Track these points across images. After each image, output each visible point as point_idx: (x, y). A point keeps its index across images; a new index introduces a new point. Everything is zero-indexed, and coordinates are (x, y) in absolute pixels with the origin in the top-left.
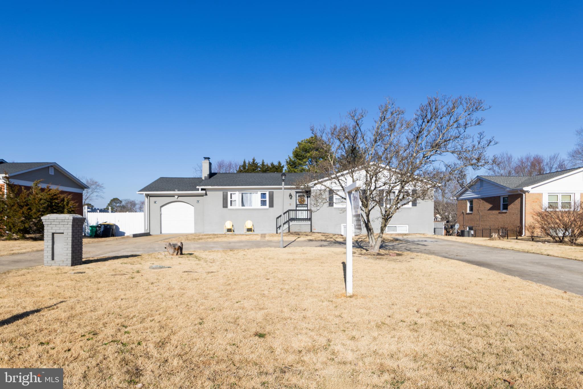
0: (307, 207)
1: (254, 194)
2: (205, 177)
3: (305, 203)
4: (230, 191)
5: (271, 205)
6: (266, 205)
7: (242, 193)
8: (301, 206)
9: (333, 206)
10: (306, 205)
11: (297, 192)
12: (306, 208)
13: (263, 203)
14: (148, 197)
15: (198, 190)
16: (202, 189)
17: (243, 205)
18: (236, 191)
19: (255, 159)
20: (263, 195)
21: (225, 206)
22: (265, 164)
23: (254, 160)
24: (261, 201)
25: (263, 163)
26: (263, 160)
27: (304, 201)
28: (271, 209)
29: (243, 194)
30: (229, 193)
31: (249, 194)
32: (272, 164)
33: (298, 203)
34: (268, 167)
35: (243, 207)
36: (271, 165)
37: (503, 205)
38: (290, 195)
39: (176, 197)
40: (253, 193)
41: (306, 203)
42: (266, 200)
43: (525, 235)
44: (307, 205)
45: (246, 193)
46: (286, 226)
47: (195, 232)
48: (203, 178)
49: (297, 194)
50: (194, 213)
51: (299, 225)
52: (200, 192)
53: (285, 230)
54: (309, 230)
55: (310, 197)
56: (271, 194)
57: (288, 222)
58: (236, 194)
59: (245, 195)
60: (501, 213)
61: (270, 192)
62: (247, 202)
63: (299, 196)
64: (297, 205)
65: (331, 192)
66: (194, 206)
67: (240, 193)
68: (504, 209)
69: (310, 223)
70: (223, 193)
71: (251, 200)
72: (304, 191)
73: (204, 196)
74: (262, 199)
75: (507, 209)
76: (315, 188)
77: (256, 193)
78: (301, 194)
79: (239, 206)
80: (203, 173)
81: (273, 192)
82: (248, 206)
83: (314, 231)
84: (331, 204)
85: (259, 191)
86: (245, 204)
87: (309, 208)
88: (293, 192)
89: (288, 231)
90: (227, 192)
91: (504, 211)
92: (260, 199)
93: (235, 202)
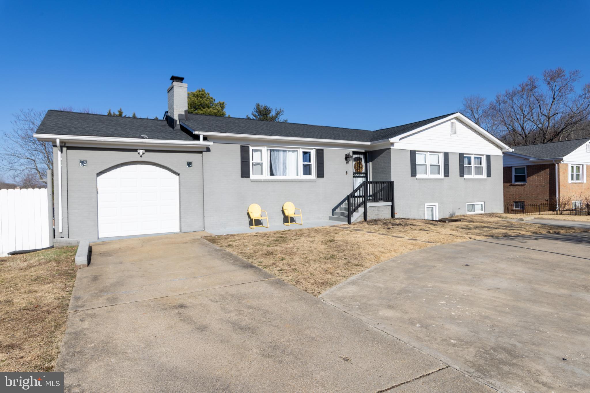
0: (367, 177)
1: (291, 153)
2: (180, 115)
4: (253, 145)
5: (320, 174)
6: (310, 174)
7: (271, 150)
8: (358, 175)
10: (364, 173)
11: (354, 153)
13: (307, 170)
14: (64, 149)
15: (197, 138)
16: (205, 138)
17: (272, 174)
18: (263, 146)
20: (306, 156)
21: (245, 173)
24: (303, 164)
27: (362, 167)
28: (321, 179)
30: (251, 148)
31: (282, 153)
33: (354, 171)
35: (272, 178)
38: (347, 157)
39: (141, 152)
40: (289, 151)
42: (310, 165)
44: (366, 173)
45: (277, 151)
46: (361, 210)
47: (180, 229)
48: (176, 117)
49: (354, 156)
50: (180, 189)
51: (377, 208)
52: (201, 142)
53: (359, 217)
54: (389, 216)
55: (371, 160)
56: (320, 154)
57: (364, 204)
58: (261, 151)
59: (274, 154)
60: (511, 185)
61: (318, 150)
62: (279, 168)
63: (355, 159)
64: (354, 173)
65: (413, 153)
66: (179, 175)
67: (267, 150)
68: (516, 181)
69: (390, 203)
70: (242, 147)
71: (285, 164)
72: (363, 151)
73: (204, 153)
74: (304, 162)
75: (524, 180)
76: (396, 146)
77: (293, 151)
78: (358, 156)
79: (266, 175)
80: (175, 107)
81: (322, 150)
82: (280, 175)
83: (396, 216)
84: (413, 173)
85: (299, 148)
86: (276, 170)
87: (370, 179)
88: (350, 151)
89: (363, 219)
90: (248, 147)
91: (518, 183)
92: (301, 163)
93: (259, 166)
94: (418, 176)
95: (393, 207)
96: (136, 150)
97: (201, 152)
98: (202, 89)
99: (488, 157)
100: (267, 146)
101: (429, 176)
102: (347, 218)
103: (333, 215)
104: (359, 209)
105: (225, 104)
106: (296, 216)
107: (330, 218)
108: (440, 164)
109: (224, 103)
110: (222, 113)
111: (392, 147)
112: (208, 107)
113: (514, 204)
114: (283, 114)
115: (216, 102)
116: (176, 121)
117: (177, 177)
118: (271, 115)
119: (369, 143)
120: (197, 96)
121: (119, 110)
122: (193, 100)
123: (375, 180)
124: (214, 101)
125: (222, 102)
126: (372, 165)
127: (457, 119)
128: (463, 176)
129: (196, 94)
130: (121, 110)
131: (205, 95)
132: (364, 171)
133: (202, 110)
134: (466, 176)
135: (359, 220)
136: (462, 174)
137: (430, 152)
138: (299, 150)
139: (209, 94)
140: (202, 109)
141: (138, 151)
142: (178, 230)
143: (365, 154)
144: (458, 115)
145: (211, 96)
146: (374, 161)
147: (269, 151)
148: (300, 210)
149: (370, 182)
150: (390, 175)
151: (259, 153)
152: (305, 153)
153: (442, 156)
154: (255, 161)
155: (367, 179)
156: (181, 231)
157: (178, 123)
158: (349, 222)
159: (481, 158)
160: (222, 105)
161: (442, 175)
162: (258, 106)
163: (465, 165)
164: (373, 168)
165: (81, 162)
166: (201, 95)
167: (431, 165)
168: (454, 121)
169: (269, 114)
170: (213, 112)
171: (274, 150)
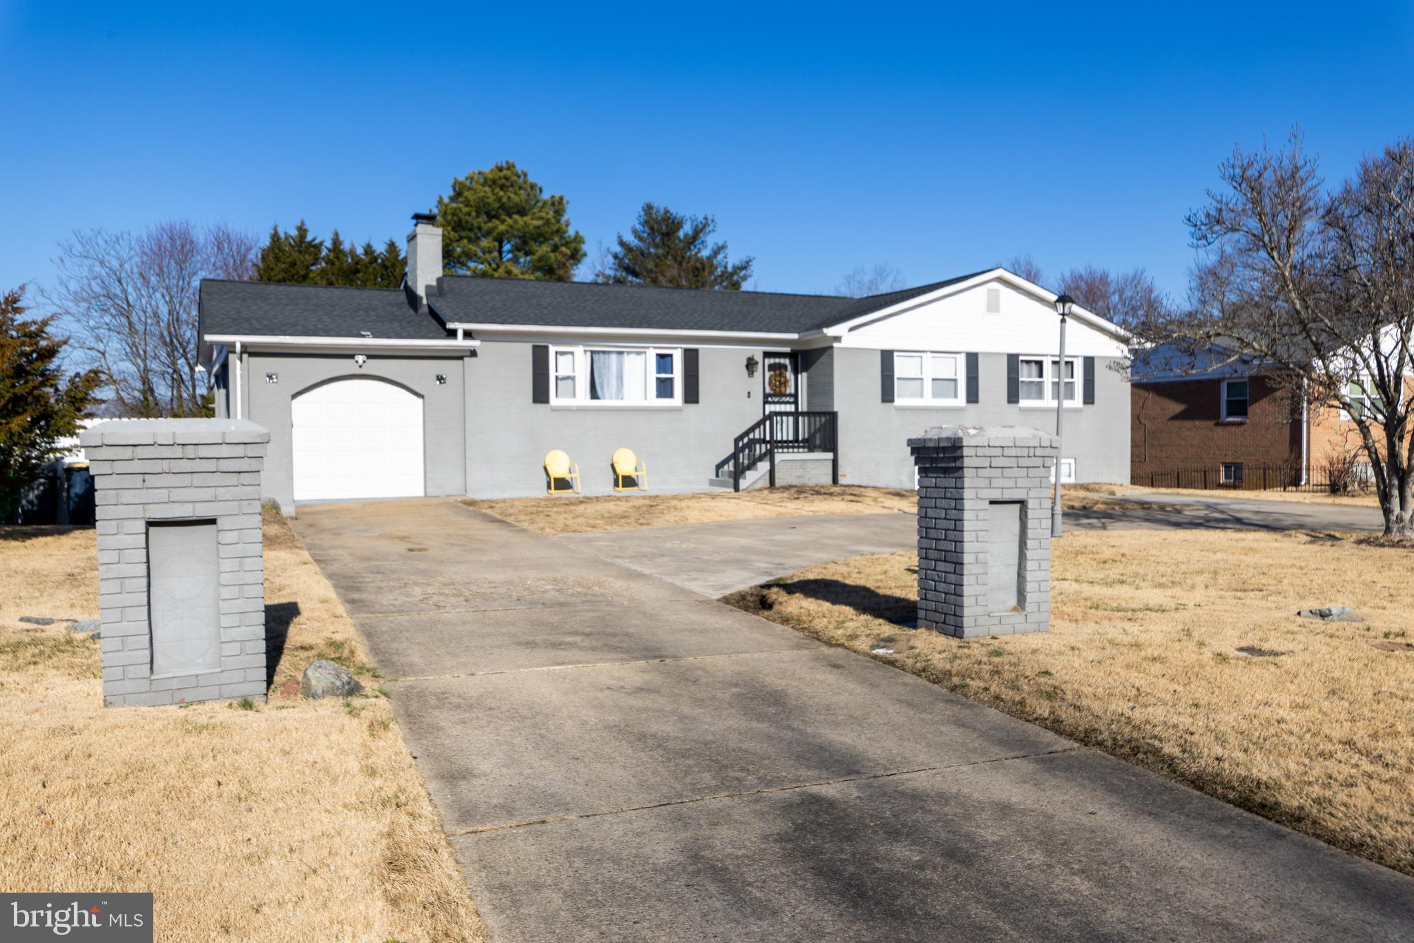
0: (796, 403)
1: (633, 356)
3: (788, 392)
4: (554, 344)
5: (692, 395)
6: (671, 396)
7: (593, 352)
8: (776, 399)
9: (892, 401)
10: (790, 395)
11: (767, 355)
12: (791, 408)
13: (664, 388)
14: (246, 355)
15: (452, 334)
16: (468, 334)
17: (594, 395)
18: (575, 345)
19: (307, 226)
20: (664, 361)
21: (540, 394)
22: (346, 246)
23: (302, 231)
24: (658, 379)
25: (336, 242)
26: (336, 234)
27: (785, 383)
28: (692, 407)
29: (596, 357)
30: (552, 350)
31: (614, 357)
32: (368, 250)
33: (768, 390)
34: (357, 261)
35: (595, 403)
36: (366, 253)
37: (1228, 402)
38: (751, 365)
39: (360, 359)
40: (629, 353)
41: (793, 391)
42: (671, 380)
43: (1308, 482)
44: (796, 396)
45: (604, 352)
46: (764, 466)
47: (425, 491)
48: (421, 291)
49: (768, 361)
50: (424, 422)
51: (799, 463)
52: (460, 342)
53: (760, 479)
54: (829, 480)
55: (806, 369)
56: (691, 359)
57: (770, 454)
58: (572, 353)
59: (602, 360)
60: (1217, 424)
61: (686, 351)
62: (608, 385)
63: (771, 367)
64: (766, 396)
65: (887, 357)
66: (422, 396)
67: (585, 351)
68: (1230, 414)
69: (830, 455)
70: (535, 348)
71: (620, 377)
72: (788, 350)
73: (465, 359)
74: (659, 371)
75: (1244, 413)
76: (844, 344)
77: (638, 353)
78: (777, 360)
79: (582, 397)
80: (419, 272)
81: (696, 351)
82: (611, 398)
83: (842, 481)
84: (887, 395)
85: (648, 348)
86: (602, 389)
87: (803, 407)
88: (757, 352)
89: (767, 484)
90: (546, 348)
91: (1231, 419)
92: (653, 375)
93: (570, 381)
94: (898, 401)
95: (835, 463)
96: (352, 357)
97: (461, 358)
98: (507, 162)
99: (1089, 362)
100: (584, 346)
101: (928, 400)
102: (732, 481)
103: (717, 476)
104: (759, 464)
105: (565, 201)
106: (638, 473)
107: (712, 483)
108: (958, 377)
109: (561, 199)
110: (555, 228)
111: (836, 345)
112: (522, 212)
113: (1222, 469)
114: (714, 231)
115: (546, 196)
116: (421, 298)
117: (421, 401)
118: (681, 234)
119: (795, 336)
120: (494, 182)
121: (299, 224)
122: (482, 194)
123: (812, 410)
124: (541, 191)
125: (557, 196)
126: (809, 378)
127: (1000, 280)
128: (1017, 402)
129: (491, 176)
130: (303, 223)
131: (515, 178)
132: (791, 390)
133: (503, 222)
134: (1024, 403)
135: (758, 486)
136: (1013, 397)
137: (931, 352)
138: (647, 351)
139: (525, 175)
140: (503, 217)
141: (356, 357)
142: (421, 493)
143: (793, 356)
144: (1000, 272)
145: (532, 179)
146: (810, 371)
147: (589, 354)
148: (644, 464)
149: (803, 414)
150: (833, 399)
151: (570, 356)
152: (661, 357)
153: (962, 361)
154: (561, 374)
155: (797, 407)
156: (426, 496)
157: (425, 301)
158: (737, 489)
159: (1072, 363)
160: (558, 206)
161: (961, 400)
162: (648, 209)
163: (1021, 379)
164: (810, 386)
165: (268, 376)
166: (504, 181)
167: (933, 380)
168: (995, 285)
169: (678, 230)
170: (531, 227)
171: (599, 352)
